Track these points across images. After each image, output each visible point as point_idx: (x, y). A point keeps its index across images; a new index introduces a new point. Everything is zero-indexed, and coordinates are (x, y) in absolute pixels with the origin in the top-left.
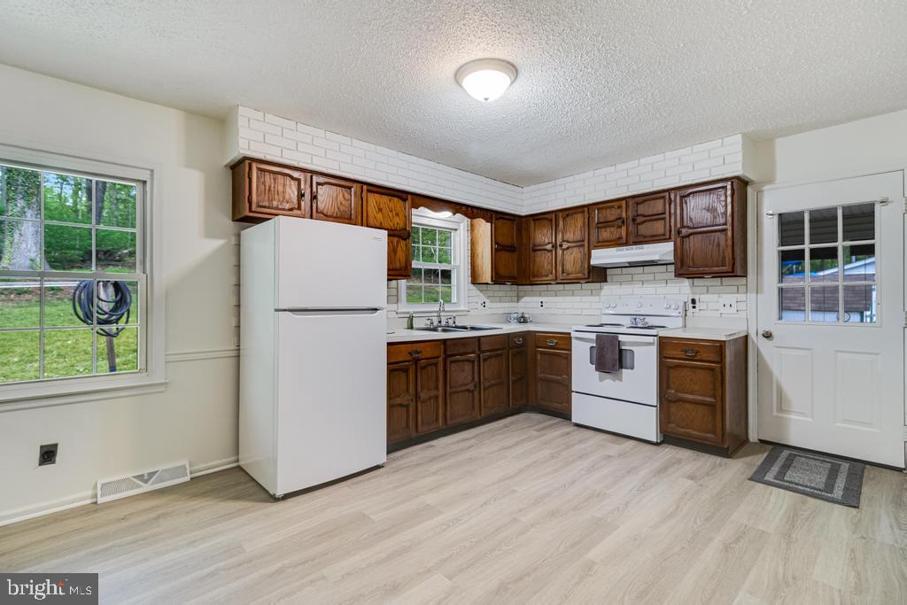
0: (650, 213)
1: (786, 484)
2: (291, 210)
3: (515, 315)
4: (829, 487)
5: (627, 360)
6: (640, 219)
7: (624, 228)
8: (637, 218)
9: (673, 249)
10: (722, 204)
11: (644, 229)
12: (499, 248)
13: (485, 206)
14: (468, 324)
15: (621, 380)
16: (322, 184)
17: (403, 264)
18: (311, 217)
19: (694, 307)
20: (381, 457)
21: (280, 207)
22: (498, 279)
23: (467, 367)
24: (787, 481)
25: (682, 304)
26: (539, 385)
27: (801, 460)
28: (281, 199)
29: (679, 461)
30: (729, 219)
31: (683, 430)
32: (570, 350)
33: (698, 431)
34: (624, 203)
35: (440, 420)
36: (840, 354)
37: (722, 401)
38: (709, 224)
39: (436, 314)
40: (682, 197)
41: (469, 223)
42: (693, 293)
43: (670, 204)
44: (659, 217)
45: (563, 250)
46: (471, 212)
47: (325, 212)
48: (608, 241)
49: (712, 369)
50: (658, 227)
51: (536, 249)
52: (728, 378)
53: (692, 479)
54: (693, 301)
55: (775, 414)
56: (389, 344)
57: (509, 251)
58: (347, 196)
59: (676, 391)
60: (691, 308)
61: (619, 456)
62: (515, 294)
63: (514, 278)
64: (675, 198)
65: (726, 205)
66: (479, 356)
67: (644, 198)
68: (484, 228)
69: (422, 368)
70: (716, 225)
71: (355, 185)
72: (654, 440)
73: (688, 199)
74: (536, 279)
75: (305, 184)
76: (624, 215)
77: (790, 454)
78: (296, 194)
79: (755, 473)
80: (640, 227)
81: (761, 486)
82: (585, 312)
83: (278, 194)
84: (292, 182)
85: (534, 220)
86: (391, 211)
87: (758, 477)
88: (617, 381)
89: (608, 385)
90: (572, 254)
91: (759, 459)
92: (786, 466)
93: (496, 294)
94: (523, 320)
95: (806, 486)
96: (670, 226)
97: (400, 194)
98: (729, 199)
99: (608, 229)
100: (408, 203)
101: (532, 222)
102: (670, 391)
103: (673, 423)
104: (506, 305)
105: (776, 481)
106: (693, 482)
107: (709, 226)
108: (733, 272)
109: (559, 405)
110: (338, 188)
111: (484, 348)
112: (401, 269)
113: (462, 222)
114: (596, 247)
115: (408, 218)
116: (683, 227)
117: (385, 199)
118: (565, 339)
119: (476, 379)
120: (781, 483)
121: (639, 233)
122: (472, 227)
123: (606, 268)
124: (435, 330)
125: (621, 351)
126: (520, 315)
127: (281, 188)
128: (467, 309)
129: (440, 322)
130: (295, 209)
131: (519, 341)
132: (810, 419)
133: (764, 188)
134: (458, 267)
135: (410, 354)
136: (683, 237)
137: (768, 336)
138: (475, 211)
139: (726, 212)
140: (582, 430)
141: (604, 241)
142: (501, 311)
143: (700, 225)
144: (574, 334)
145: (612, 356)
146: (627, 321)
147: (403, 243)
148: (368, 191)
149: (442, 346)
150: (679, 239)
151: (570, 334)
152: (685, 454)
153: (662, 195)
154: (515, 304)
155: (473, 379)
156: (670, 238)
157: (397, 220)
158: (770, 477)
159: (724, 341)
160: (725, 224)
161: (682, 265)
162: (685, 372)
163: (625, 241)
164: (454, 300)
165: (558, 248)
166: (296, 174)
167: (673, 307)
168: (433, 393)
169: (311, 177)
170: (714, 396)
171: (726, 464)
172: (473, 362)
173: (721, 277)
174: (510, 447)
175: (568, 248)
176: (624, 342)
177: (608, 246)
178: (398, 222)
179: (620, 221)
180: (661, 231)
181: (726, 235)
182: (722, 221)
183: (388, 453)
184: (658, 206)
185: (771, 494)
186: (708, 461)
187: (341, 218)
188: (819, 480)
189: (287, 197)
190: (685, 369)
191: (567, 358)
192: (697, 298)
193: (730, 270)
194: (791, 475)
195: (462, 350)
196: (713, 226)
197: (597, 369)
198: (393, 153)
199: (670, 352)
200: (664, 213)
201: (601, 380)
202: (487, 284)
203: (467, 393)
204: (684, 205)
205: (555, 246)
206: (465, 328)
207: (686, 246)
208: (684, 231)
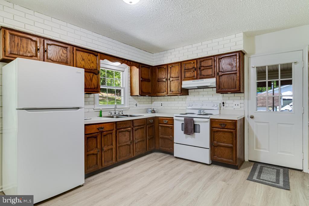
0: (206, 66)
1: (262, 181)
2: (32, 56)
3: (150, 110)
4: (278, 181)
5: (197, 129)
6: (202, 68)
7: (196, 72)
9: (215, 81)
10: (235, 62)
12: (142, 80)
13: (136, 61)
14: (128, 114)
15: (195, 138)
16: (50, 45)
17: (96, 86)
18: (44, 61)
19: (224, 106)
20: (82, 181)
21: (25, 55)
22: (143, 93)
23: (127, 134)
24: (262, 179)
25: (219, 104)
26: (160, 140)
27: (265, 169)
28: (25, 51)
29: (219, 173)
30: (238, 69)
31: (220, 158)
32: (173, 125)
33: (226, 159)
34: (195, 61)
35: (114, 160)
36: (279, 124)
37: (236, 146)
38: (230, 70)
39: (114, 110)
40: (219, 59)
41: (129, 68)
42: (223, 100)
43: (214, 62)
44: (210, 67)
45: (170, 81)
46: (130, 63)
47: (52, 59)
48: (189, 77)
49: (231, 132)
50: (209, 72)
51: (159, 80)
52: (238, 136)
53: (224, 181)
54: (223, 103)
55: (255, 149)
56: (85, 125)
57: (147, 81)
58: (65, 52)
59: (217, 142)
60: (222, 106)
61: (194, 171)
62: (150, 100)
63: (149, 93)
64: (216, 59)
65: (237, 63)
66: (133, 129)
67: (204, 59)
68: (136, 71)
69: (104, 136)
70: (233, 71)
71: (69, 47)
72: (208, 163)
73: (221, 60)
74: (159, 94)
75: (40, 44)
76: (196, 66)
77: (261, 166)
78: (34, 48)
79: (249, 176)
80: (202, 71)
81: (252, 182)
82: (180, 108)
83: (23, 48)
84: (32, 42)
85: (158, 68)
86: (89, 60)
87: (250, 178)
88: (193, 138)
89: (189, 139)
90: (174, 83)
91: (249, 169)
92: (260, 172)
93: (142, 100)
94: (153, 112)
95: (269, 181)
96: (214, 71)
97: (94, 53)
98: (238, 60)
99: (189, 72)
100: (98, 57)
101: (157, 69)
102: (214, 142)
103: (216, 156)
104: (146, 105)
105: (258, 180)
106: (225, 183)
107: (230, 72)
108: (239, 91)
109: (169, 149)
110: (60, 47)
111: (135, 125)
112: (94, 88)
113: (126, 67)
114: (184, 80)
115: (98, 65)
116: (219, 71)
117: (86, 55)
118: (171, 120)
119: (131, 139)
120: (259, 180)
121: (202, 74)
122: (131, 70)
123: (188, 89)
124: (112, 117)
125: (194, 125)
126: (152, 110)
127: (25, 45)
128: (128, 107)
129: (115, 113)
130: (34, 56)
131: (152, 121)
132: (268, 151)
133: (251, 56)
134: (124, 88)
135: (98, 129)
136: (220, 76)
137: (252, 117)
138: (131, 63)
139: (236, 66)
140: (178, 160)
141: (188, 78)
142: (144, 108)
143: (226, 71)
144: (175, 118)
145: (190, 127)
146: (197, 112)
147: (95, 76)
148: (77, 50)
149: (115, 125)
150: (218, 77)
151: (173, 118)
152: (221, 169)
153: (211, 58)
154: (150, 105)
155: (130, 139)
156: (214, 76)
157: (92, 65)
158: (255, 178)
159: (237, 120)
160: (236, 71)
161: (219, 88)
162: (221, 134)
163: (196, 78)
164: (122, 103)
165: (168, 80)
166: (34, 38)
167: (215, 106)
168: (110, 147)
169: (44, 40)
170: (232, 144)
171: (237, 172)
172: (130, 132)
173: (234, 93)
174: (146, 171)
175: (172, 80)
176: (196, 121)
177: (189, 80)
178: (92, 66)
179: (194, 69)
180: (211, 73)
181: (237, 75)
182: (235, 69)
183: (85, 178)
184: (209, 63)
185: (256, 186)
186: (230, 171)
187: (62, 62)
188: (273, 178)
189: (29, 50)
190: (221, 132)
191: (172, 128)
193: (238, 90)
194: (263, 176)
195: (125, 126)
196: (231, 71)
197: (185, 133)
198: (90, 33)
199: (215, 125)
200: (212, 66)
201: (186, 138)
202: (138, 96)
203: (127, 146)
204: (220, 62)
205: (167, 80)
206: (127, 116)
207: (221, 80)
208: (220, 73)
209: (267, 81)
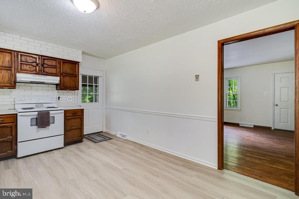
0: (50, 64)
7: (37, 67)
8: (44, 65)
9: (59, 79)
11: (46, 70)
31: (72, 139)
33: (76, 137)
34: (37, 57)
38: (71, 74)
40: (63, 63)
42: (58, 95)
49: (81, 118)
50: (53, 71)
54: (59, 98)
59: (70, 127)
60: (58, 100)
64: (61, 63)
67: (48, 58)
72: (62, 147)
76: (37, 62)
80: (45, 68)
99: (28, 66)
102: (68, 128)
103: (68, 138)
114: (19, 72)
132: (88, 127)
136: (63, 76)
141: (25, 71)
145: (46, 120)
153: (55, 59)
156: (59, 75)
162: (73, 120)
163: (37, 73)
167: (53, 100)
180: (55, 72)
181: (76, 78)
184: (53, 63)
192: (60, 96)
193: (77, 88)
199: (68, 115)
200: (56, 66)
207: (64, 79)
208: (64, 74)
209: (88, 84)
